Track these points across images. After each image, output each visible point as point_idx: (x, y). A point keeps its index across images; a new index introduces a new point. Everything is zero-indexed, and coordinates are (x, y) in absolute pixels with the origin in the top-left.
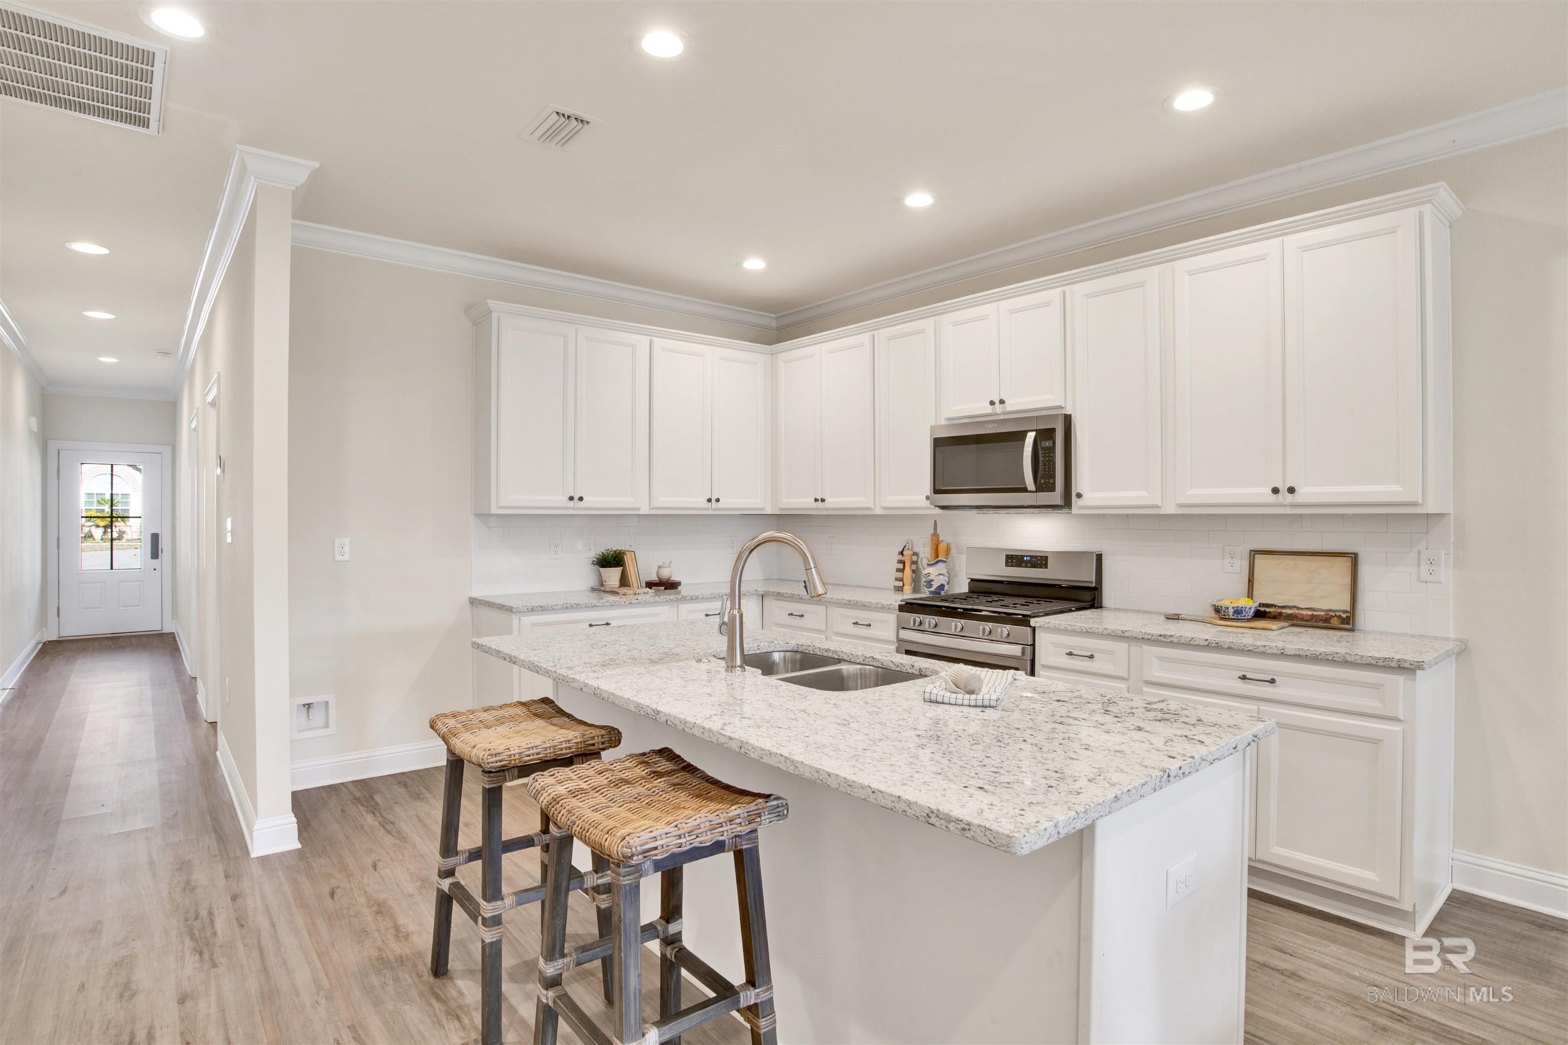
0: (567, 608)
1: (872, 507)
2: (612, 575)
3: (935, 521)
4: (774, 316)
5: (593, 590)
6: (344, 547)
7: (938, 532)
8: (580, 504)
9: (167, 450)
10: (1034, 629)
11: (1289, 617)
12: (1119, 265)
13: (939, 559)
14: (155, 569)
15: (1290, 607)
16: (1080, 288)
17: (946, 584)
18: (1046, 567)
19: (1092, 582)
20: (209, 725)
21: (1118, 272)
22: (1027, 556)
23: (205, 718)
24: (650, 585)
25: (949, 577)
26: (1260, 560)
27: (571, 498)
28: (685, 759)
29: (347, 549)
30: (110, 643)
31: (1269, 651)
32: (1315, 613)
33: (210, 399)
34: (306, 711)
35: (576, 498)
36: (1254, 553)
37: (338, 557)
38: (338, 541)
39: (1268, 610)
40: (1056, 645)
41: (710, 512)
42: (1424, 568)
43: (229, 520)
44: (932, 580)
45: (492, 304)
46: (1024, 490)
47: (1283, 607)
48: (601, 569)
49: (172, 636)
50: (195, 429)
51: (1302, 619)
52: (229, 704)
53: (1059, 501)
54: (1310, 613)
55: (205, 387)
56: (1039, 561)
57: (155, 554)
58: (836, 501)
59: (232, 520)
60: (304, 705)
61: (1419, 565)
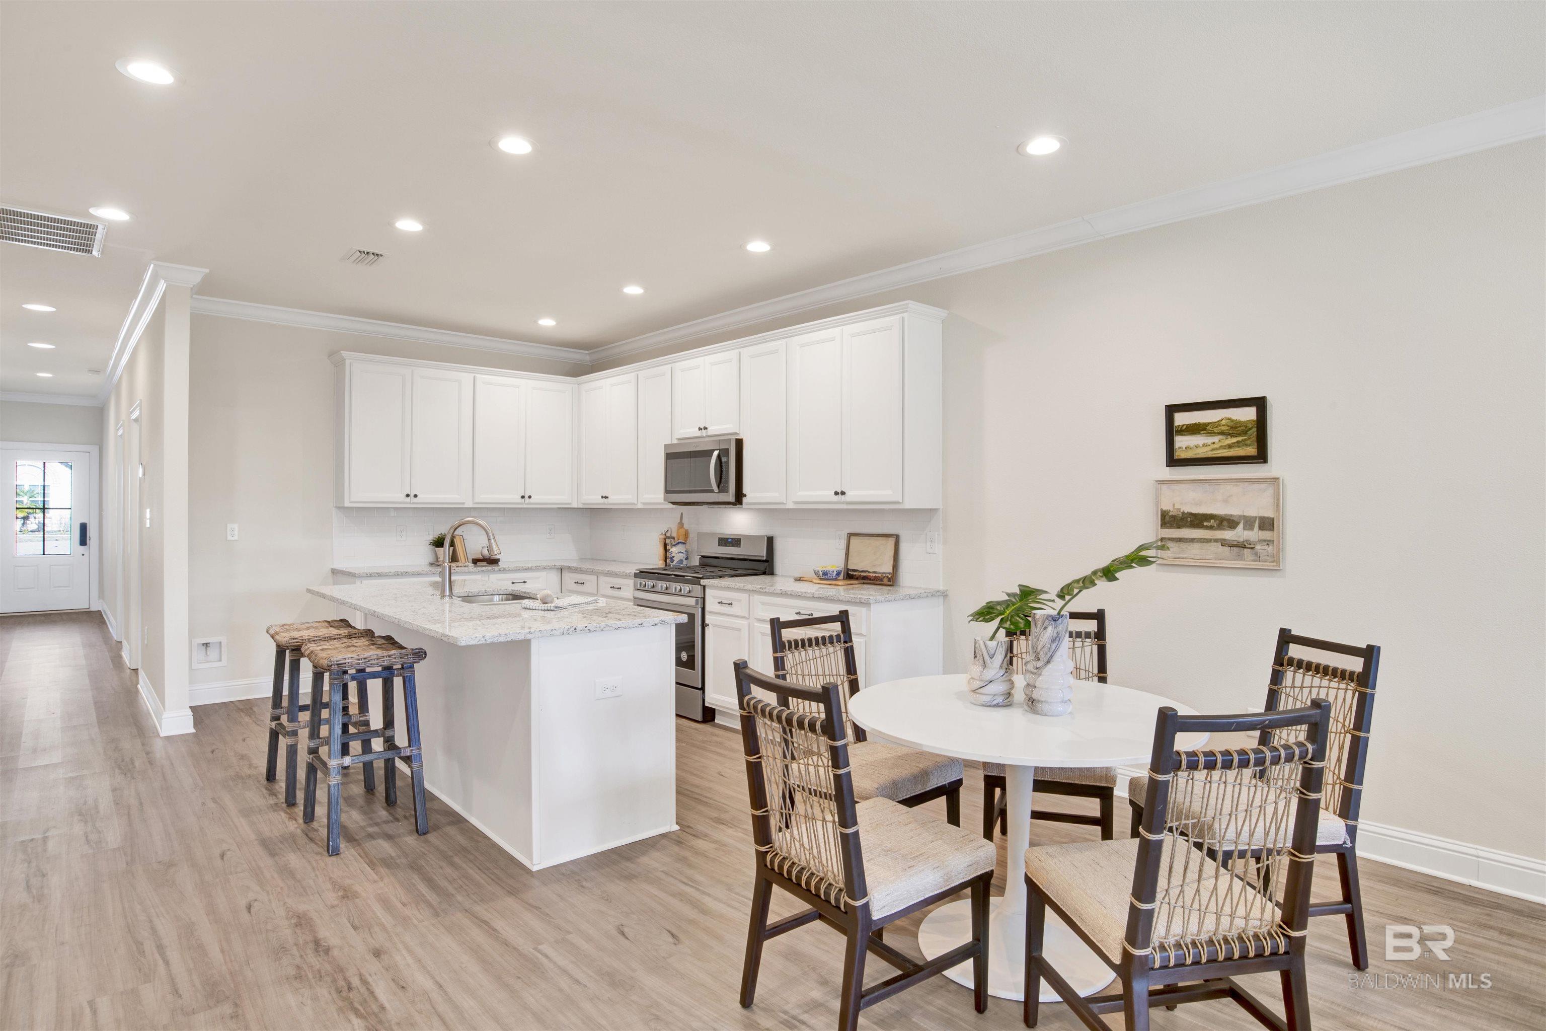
0: (398, 575)
1: (636, 503)
2: (444, 552)
3: (682, 514)
4: (587, 352)
5: (432, 564)
6: (234, 531)
7: (683, 522)
8: (415, 500)
9: (96, 448)
10: (704, 587)
11: (865, 578)
12: (767, 337)
13: (680, 541)
14: (83, 555)
15: (865, 572)
16: (746, 352)
17: (684, 559)
18: (740, 547)
19: (763, 556)
20: (132, 671)
21: (766, 342)
22: (730, 539)
23: (129, 666)
24: (475, 561)
25: (687, 554)
26: (854, 541)
27: (408, 496)
28: (396, 639)
29: (236, 532)
30: (43, 618)
31: (808, 595)
32: (877, 575)
33: (134, 416)
34: (205, 649)
35: (412, 495)
36: (850, 535)
37: (230, 538)
38: (229, 526)
39: (854, 574)
40: (714, 597)
41: (524, 506)
42: (929, 544)
43: (148, 510)
44: (674, 557)
45: (345, 354)
46: (712, 491)
47: (862, 571)
48: (437, 549)
49: (99, 613)
50: (121, 436)
51: (870, 579)
52: (147, 645)
53: (732, 499)
54: (874, 575)
55: (131, 406)
56: (735, 542)
57: (83, 541)
58: (618, 498)
59: (150, 511)
60: (203, 644)
61: (926, 542)
